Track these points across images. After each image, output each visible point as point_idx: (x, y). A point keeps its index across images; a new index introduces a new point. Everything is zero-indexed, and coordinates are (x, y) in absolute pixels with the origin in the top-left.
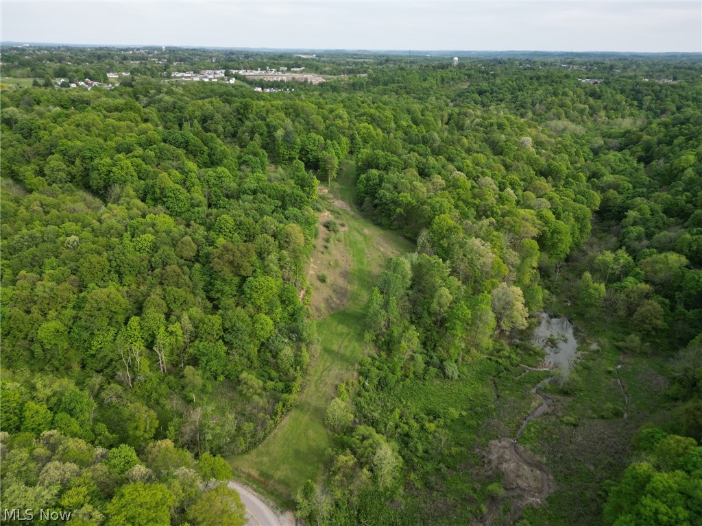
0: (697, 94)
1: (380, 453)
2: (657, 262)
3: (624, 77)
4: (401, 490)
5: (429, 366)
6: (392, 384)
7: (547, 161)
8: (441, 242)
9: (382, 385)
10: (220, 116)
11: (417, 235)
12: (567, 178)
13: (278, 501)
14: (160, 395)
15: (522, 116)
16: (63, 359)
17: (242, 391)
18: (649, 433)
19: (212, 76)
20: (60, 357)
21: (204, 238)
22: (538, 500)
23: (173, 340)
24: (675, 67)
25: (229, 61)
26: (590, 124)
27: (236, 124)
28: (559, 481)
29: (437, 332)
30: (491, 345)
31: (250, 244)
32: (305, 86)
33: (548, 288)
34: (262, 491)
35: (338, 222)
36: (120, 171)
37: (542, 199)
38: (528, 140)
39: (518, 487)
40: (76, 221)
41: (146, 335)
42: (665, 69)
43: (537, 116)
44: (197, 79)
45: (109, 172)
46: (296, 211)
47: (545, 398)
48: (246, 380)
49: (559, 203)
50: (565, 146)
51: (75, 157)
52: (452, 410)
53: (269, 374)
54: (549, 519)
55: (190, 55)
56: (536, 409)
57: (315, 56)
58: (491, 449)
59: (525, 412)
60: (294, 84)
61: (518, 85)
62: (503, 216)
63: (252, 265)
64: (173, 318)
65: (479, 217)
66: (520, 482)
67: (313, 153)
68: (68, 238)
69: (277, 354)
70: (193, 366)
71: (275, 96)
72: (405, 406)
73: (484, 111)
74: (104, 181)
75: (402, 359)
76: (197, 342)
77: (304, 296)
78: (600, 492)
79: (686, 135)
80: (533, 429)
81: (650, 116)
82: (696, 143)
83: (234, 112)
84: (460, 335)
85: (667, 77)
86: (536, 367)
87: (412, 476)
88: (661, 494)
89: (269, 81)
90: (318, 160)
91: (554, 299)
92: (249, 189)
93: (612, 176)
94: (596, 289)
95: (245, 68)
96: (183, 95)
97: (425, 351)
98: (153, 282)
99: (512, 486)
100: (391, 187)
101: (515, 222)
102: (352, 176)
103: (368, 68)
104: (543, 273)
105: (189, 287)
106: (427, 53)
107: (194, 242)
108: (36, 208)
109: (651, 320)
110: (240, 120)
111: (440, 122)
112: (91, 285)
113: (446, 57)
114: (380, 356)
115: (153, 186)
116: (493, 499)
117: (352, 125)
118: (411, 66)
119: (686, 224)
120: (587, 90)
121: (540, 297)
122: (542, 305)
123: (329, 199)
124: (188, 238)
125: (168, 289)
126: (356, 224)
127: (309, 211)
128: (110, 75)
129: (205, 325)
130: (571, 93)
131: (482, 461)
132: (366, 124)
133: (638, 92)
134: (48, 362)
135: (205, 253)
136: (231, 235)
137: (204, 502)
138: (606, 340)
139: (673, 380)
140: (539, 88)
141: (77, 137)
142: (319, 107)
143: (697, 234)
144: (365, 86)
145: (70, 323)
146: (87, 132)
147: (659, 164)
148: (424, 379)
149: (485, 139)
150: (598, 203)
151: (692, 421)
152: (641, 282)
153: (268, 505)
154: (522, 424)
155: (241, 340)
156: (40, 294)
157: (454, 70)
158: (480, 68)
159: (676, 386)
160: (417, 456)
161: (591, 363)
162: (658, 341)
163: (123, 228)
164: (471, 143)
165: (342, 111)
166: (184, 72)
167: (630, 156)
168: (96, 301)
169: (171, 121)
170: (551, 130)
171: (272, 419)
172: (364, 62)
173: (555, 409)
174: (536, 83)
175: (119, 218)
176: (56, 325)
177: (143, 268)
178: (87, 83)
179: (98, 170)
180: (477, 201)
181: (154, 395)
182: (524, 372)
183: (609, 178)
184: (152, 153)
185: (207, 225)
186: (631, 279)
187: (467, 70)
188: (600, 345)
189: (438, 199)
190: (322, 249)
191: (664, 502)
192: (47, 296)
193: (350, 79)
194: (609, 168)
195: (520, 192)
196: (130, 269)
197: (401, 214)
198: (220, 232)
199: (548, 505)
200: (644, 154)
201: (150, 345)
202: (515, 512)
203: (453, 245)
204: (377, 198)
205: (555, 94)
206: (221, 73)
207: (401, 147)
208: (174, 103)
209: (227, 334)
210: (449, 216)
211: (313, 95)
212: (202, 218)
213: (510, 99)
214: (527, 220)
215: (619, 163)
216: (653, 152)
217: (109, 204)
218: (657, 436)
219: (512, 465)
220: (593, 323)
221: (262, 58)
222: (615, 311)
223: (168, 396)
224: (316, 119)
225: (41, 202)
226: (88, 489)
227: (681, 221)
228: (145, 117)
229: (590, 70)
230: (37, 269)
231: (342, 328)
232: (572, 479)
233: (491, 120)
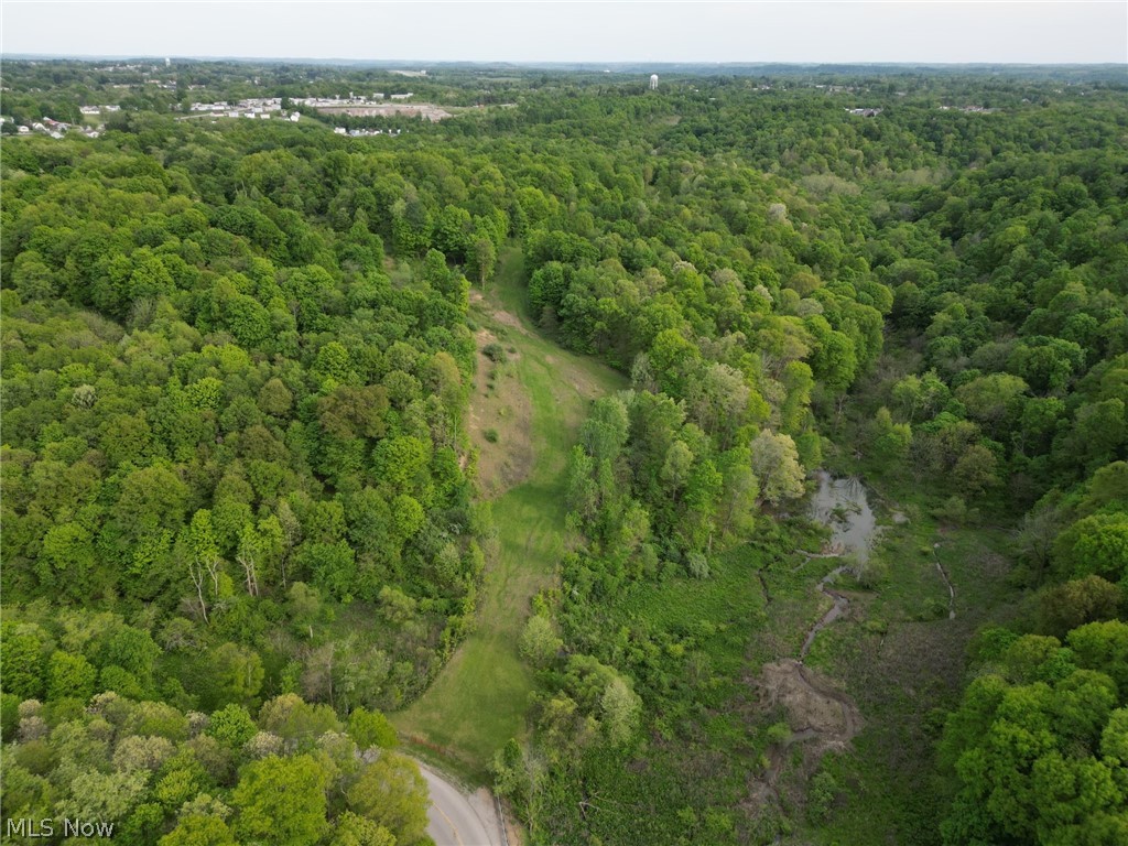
0: (1020, 131)
1: (610, 692)
2: (983, 389)
3: (911, 104)
4: (643, 746)
5: (664, 561)
6: (613, 590)
7: (811, 239)
8: (669, 371)
9: (598, 593)
10: (295, 180)
11: (629, 362)
12: (841, 266)
13: (463, 774)
14: (254, 632)
15: (765, 168)
16: (86, 583)
17: (384, 616)
18: (992, 635)
19: (260, 109)
20: (82, 581)
21: (301, 380)
22: (841, 743)
23: (267, 542)
24: (985, 87)
25: (283, 83)
26: (866, 180)
27: (323, 192)
28: (868, 714)
29: (673, 510)
30: (753, 524)
31: (378, 388)
32: (418, 126)
33: (827, 435)
34: (436, 762)
35: (504, 346)
36: (145, 276)
37: (811, 300)
38: (780, 208)
39: (810, 727)
40: (86, 361)
41: (223, 538)
42: (971, 90)
43: (788, 168)
44: (234, 115)
45: (128, 278)
46: (443, 331)
47: (836, 597)
48: (390, 599)
49: (836, 305)
50: (835, 216)
51: (64, 254)
52: (705, 623)
53: (423, 588)
54: (859, 769)
55: (214, 72)
56: (825, 614)
57: (424, 72)
58: (766, 676)
59: (811, 620)
60: (399, 121)
61: (755, 121)
62: (756, 329)
63: (385, 420)
64: (264, 509)
65: (721, 332)
66: (812, 720)
67: (455, 237)
68: (77, 390)
69: (433, 556)
70: (305, 582)
71: (376, 143)
72: (635, 622)
73: (707, 162)
74: (119, 292)
75: (626, 552)
76: (306, 545)
77: (466, 465)
78: (927, 726)
79: (1011, 194)
80: (823, 643)
81: (954, 166)
82: (1025, 207)
83: (318, 172)
84: (708, 511)
85: (975, 103)
86: (819, 553)
87: (658, 721)
88: (1018, 716)
89: (357, 117)
90: (462, 249)
91: (838, 450)
92: (365, 299)
93: (906, 260)
94: (898, 433)
95: (313, 96)
96: (224, 145)
97: (657, 539)
98: (227, 453)
99: (801, 727)
100: (585, 289)
101: (774, 337)
102: (516, 272)
103: (517, 94)
104: (817, 413)
105: (285, 459)
106: (605, 66)
107: (287, 387)
108: (13, 341)
109: (979, 474)
110: (329, 185)
111: (642, 183)
112: (124, 464)
113: (637, 73)
114: (591, 549)
115: (206, 300)
116: (776, 747)
117: (510, 190)
118: (584, 90)
119: (1020, 330)
120: (859, 126)
121: (817, 448)
122: (821, 460)
123: (485, 309)
124: (275, 382)
125: (254, 463)
126: (532, 349)
127: (462, 331)
128: (85, 111)
129: (317, 518)
130: (836, 132)
131: (757, 695)
132: (532, 189)
133: (935, 127)
134: (63, 590)
135: (307, 405)
136: (344, 374)
137: (371, 778)
138: (916, 507)
139: (1015, 560)
140: (787, 124)
141: (64, 222)
142: (454, 163)
143: (1037, 345)
144: (515, 124)
145: (95, 527)
146: (79, 213)
147: (974, 241)
148: (660, 580)
149: (716, 208)
150: (890, 303)
151: (1051, 613)
152: (961, 420)
153: (449, 782)
154: (807, 638)
155: (376, 537)
156: (41, 481)
157: (654, 96)
158: (692, 92)
159: (1020, 568)
160: (662, 694)
161: (897, 542)
162: (990, 504)
163: (167, 369)
164: (696, 216)
165: (492, 169)
166: (212, 103)
167: (930, 228)
168: (139, 488)
169: (211, 189)
170: (811, 191)
171: (438, 655)
172: (507, 83)
173: (853, 612)
174: (783, 117)
175: (156, 353)
176: (73, 530)
177: (207, 433)
178: (47, 125)
179: (107, 275)
180: (716, 307)
181: (245, 631)
182: (804, 561)
183: (903, 264)
184: (195, 245)
185: (304, 359)
186: (945, 415)
187: (675, 95)
188: (907, 513)
189: (658, 305)
190: (485, 390)
191: (1023, 727)
192: (54, 485)
193: (490, 112)
194: (900, 247)
195: (776, 290)
196: (186, 435)
197: (602, 330)
198: (326, 369)
199: (855, 750)
200: (950, 225)
201: (230, 554)
202: (810, 763)
203: (686, 375)
204: (563, 307)
205: (812, 134)
206: (274, 104)
207: (592, 224)
208: (213, 158)
209: (353, 531)
210: (678, 331)
211: (436, 141)
212: (293, 348)
213: (745, 143)
214: (790, 333)
215: (914, 240)
216: (963, 222)
217: (136, 332)
218: (1004, 639)
219: (800, 697)
220: (896, 483)
221: (338, 78)
222: (928, 464)
223: (267, 631)
224: (453, 181)
225: (19, 331)
226: (192, 773)
227: (1013, 326)
228: (171, 183)
229: (859, 94)
230: (28, 441)
231: (528, 511)
232: (886, 710)
233: (722, 178)
